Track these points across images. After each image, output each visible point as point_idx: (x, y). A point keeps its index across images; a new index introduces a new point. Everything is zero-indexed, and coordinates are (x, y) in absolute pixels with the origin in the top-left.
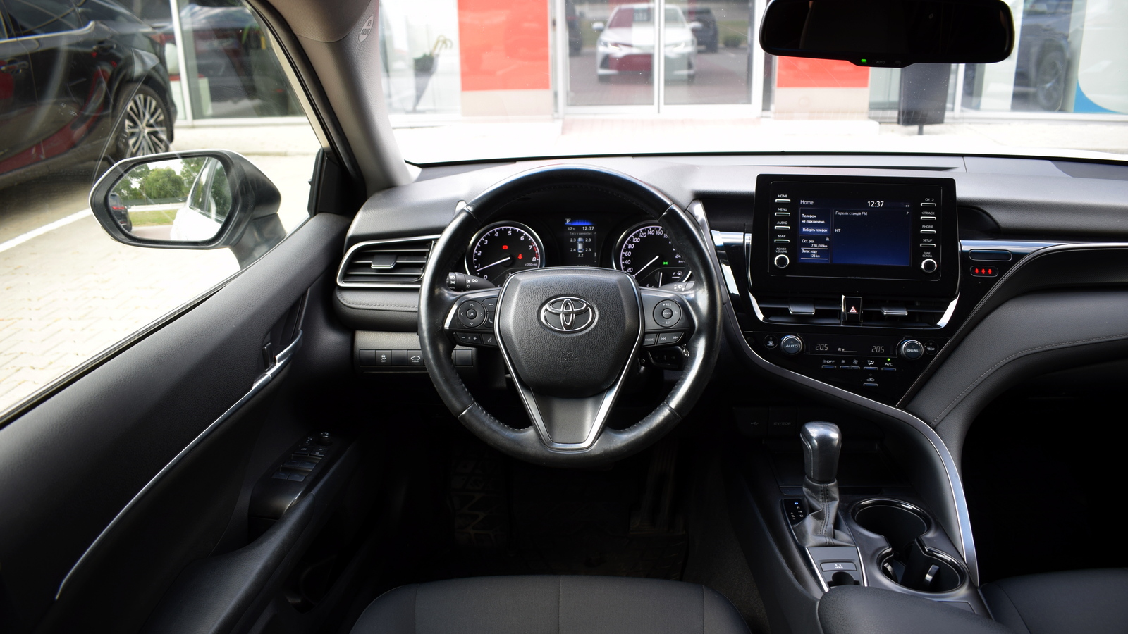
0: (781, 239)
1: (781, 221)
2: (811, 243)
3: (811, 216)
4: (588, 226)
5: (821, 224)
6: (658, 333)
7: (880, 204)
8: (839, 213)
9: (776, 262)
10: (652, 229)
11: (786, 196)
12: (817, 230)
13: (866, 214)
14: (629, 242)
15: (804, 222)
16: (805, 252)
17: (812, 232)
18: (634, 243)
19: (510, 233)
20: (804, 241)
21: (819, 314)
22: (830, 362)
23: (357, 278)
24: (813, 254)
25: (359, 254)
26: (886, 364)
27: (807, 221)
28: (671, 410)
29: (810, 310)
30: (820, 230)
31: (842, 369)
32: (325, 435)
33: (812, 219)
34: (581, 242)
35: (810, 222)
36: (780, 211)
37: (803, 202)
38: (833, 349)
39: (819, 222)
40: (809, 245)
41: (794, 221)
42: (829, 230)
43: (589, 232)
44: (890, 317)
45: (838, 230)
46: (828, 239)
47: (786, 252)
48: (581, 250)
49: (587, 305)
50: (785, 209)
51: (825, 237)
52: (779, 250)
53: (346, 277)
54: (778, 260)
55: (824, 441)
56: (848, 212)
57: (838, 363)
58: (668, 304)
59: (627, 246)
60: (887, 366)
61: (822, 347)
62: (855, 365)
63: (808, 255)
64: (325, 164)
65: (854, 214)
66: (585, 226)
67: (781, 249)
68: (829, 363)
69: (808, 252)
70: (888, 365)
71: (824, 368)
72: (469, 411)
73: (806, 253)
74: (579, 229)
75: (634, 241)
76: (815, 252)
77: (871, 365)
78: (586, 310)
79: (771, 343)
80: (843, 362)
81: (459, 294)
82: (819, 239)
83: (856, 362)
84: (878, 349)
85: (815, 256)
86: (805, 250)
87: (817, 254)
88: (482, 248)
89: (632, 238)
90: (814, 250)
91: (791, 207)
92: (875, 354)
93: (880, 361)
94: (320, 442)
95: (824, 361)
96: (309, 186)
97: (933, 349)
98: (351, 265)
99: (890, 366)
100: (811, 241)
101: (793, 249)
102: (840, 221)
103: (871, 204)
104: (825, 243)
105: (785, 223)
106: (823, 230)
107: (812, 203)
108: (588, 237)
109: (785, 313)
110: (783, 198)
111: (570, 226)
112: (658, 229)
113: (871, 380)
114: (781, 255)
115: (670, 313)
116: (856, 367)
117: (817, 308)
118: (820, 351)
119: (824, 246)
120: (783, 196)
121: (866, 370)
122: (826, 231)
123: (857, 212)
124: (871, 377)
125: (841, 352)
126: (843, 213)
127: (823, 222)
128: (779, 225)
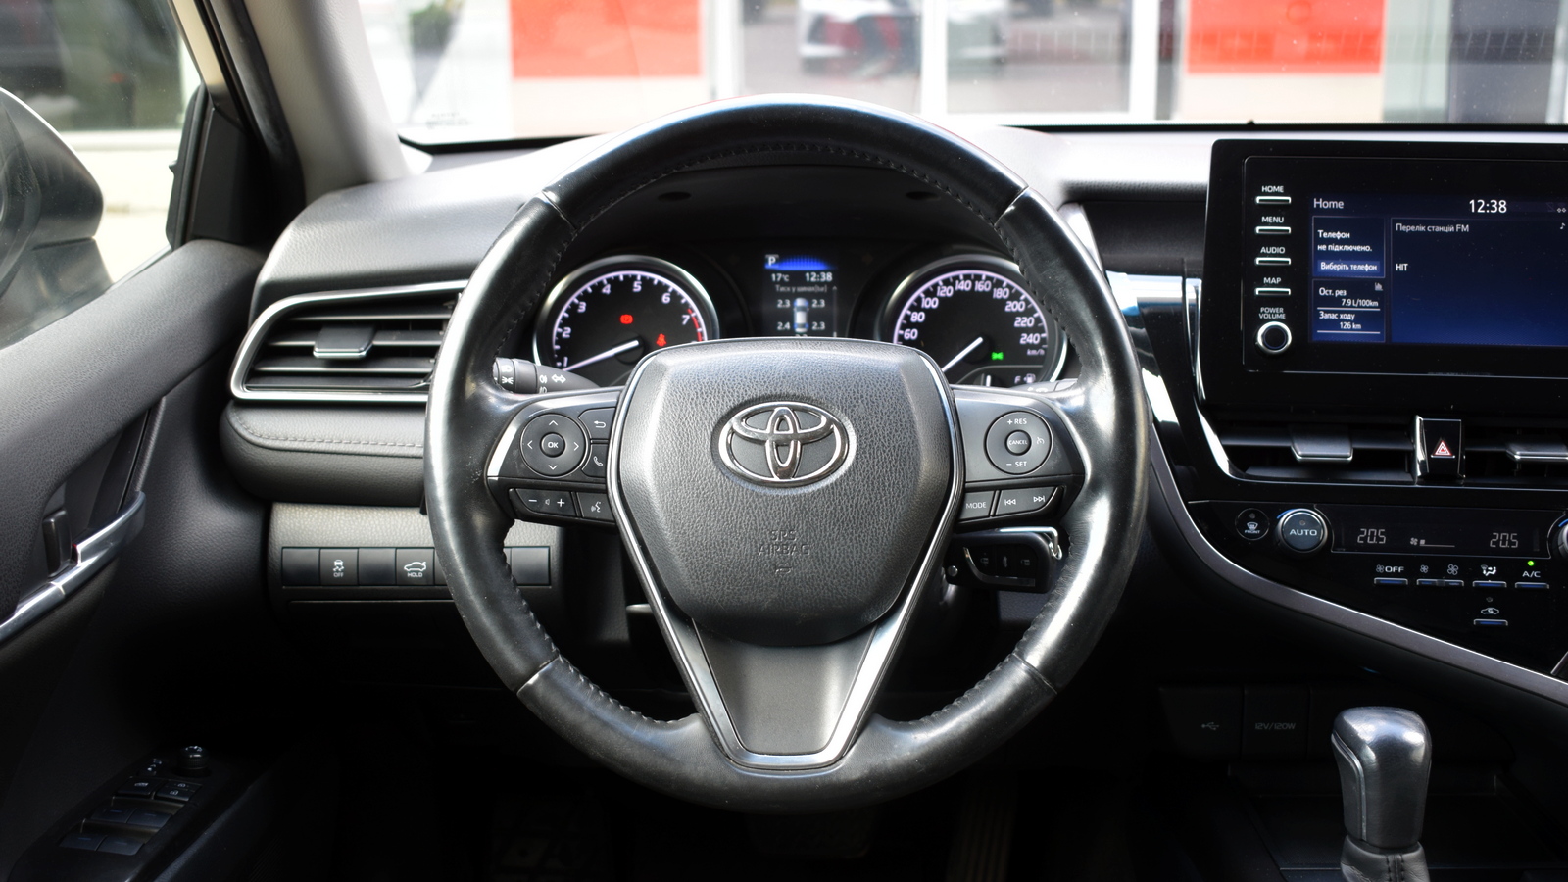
0: (1270, 287)
1: (1269, 245)
2: (1340, 297)
3: (1339, 235)
4: (818, 272)
5: (1363, 252)
6: (998, 488)
7: (1501, 206)
8: (1404, 228)
9: (1260, 341)
10: (967, 277)
11: (1280, 189)
12: (1354, 267)
13: (1466, 229)
14: (913, 308)
15: (1322, 247)
16: (1327, 316)
17: (1342, 272)
18: (925, 310)
19: (637, 287)
20: (1324, 292)
21: (1363, 461)
22: (1393, 570)
23: (279, 379)
24: (1345, 321)
25: (285, 324)
26: (1526, 574)
27: (1331, 247)
28: (1031, 672)
29: (1341, 451)
30: (1361, 267)
31: (1422, 587)
32: (195, 751)
33: (1342, 242)
34: (802, 309)
35: (1337, 248)
36: (1266, 224)
37: (1321, 203)
38: (1397, 539)
39: (1358, 248)
40: (1337, 301)
41: (1300, 244)
42: (1380, 267)
43: (821, 284)
44: (1528, 465)
45: (1401, 267)
46: (1378, 287)
47: (1283, 316)
48: (803, 326)
49: (830, 422)
50: (1278, 220)
51: (1372, 283)
52: (1265, 312)
53: (252, 376)
54: (1266, 336)
55: (1391, 751)
56: (1425, 224)
57: (1412, 572)
58: (1020, 422)
59: (907, 317)
60: (1527, 579)
61: (1373, 535)
62: (1452, 577)
63: (1334, 324)
64: (208, 123)
65: (1439, 229)
66: (810, 272)
67: (1272, 310)
68: (1390, 574)
69: (1334, 316)
70: (1531, 579)
71: (1380, 585)
72: (546, 677)
73: (1329, 320)
74: (798, 278)
75: (924, 304)
76: (1350, 317)
77: (1491, 577)
78: (827, 433)
79: (1252, 528)
80: (1424, 569)
81: (523, 398)
82: (1358, 287)
83: (1453, 569)
84: (1503, 540)
85: (1350, 327)
86: (1326, 312)
87: (1356, 321)
88: (574, 318)
89: (919, 300)
90: (1348, 312)
91: (1294, 213)
92: (1499, 551)
94: (180, 769)
95: (1380, 569)
96: (171, 176)
98: (266, 350)
99: (1533, 579)
100: (1339, 293)
101: (1300, 310)
102: (1405, 247)
103: (1477, 205)
104: (1373, 296)
105: (1278, 250)
106: (1367, 267)
107: (1340, 205)
108: (819, 296)
109: (1285, 458)
110: (1273, 194)
111: (776, 272)
112: (978, 278)
113: (1490, 611)
114: (1272, 321)
115: (1025, 442)
116: (1454, 582)
117: (1358, 445)
118: (1367, 546)
119: (1369, 304)
120: (1274, 189)
121: (1479, 588)
122: (1374, 268)
123: (1445, 225)
124: (1490, 605)
125: (1418, 548)
126: (1412, 228)
127: (1367, 248)
128: (1265, 255)
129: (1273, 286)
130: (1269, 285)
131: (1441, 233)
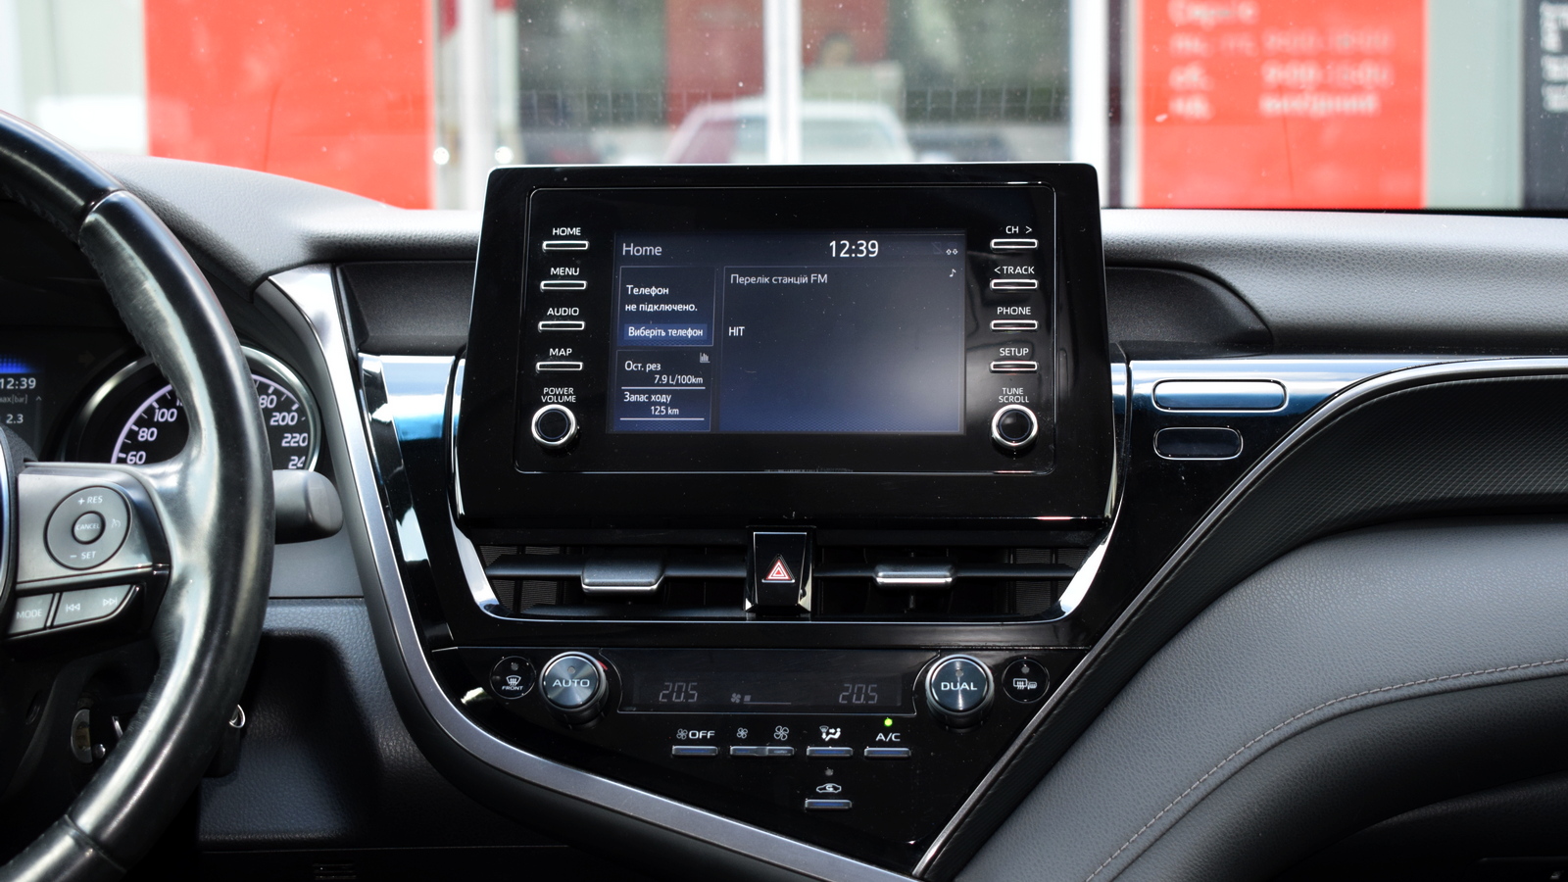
0: (560, 360)
1: (557, 306)
2: (652, 373)
3: (654, 291)
4: (17, 377)
5: (686, 312)
6: (58, 590)
7: (871, 249)
8: (741, 280)
9: (533, 429)
11: (576, 231)
12: (673, 332)
13: (823, 279)
14: (140, 423)
15: (632, 307)
16: (633, 398)
17: (656, 339)
18: (158, 425)
20: (631, 366)
21: (671, 595)
22: (700, 735)
24: (658, 404)
26: (881, 736)
27: (643, 307)
28: (82, 841)
29: (642, 580)
30: (682, 333)
31: (736, 758)
33: (658, 300)
35: (651, 308)
36: (555, 277)
37: (631, 249)
38: (714, 696)
39: (679, 307)
40: (647, 378)
41: (599, 305)
42: (708, 333)
43: (21, 393)
45: (735, 331)
46: (704, 359)
47: (572, 399)
50: (571, 271)
51: (697, 352)
52: (547, 390)
54: (541, 424)
56: (769, 274)
57: (724, 737)
58: (94, 501)
59: (132, 435)
60: (881, 744)
61: (680, 693)
62: (779, 743)
63: (643, 409)
65: (787, 280)
66: (7, 377)
67: (559, 391)
68: (694, 743)
69: (643, 398)
70: (888, 746)
71: (680, 758)
73: (637, 403)
75: (158, 417)
76: (664, 398)
77: (832, 742)
79: (513, 682)
80: (742, 733)
82: (677, 358)
83: (781, 733)
84: (859, 694)
85: (664, 412)
86: (633, 392)
87: (672, 404)
89: (150, 411)
90: (662, 392)
91: (597, 263)
92: (849, 707)
93: (860, 730)
95: (682, 734)
97: (1033, 686)
99: (891, 744)
100: (651, 367)
101: (591, 390)
102: (745, 304)
103: (840, 248)
104: (695, 369)
105: (570, 311)
106: (690, 333)
107: (657, 251)
108: (16, 409)
109: (570, 591)
110: (569, 238)
114: (557, 402)
115: (97, 527)
116: (782, 750)
117: (672, 573)
118: (672, 706)
119: (692, 380)
120: (568, 231)
121: (813, 759)
122: (700, 333)
123: (796, 275)
124: (829, 780)
125: (741, 707)
126: (752, 280)
127: (690, 308)
128: (552, 317)
129: (562, 358)
130: (555, 358)
131: (790, 285)
